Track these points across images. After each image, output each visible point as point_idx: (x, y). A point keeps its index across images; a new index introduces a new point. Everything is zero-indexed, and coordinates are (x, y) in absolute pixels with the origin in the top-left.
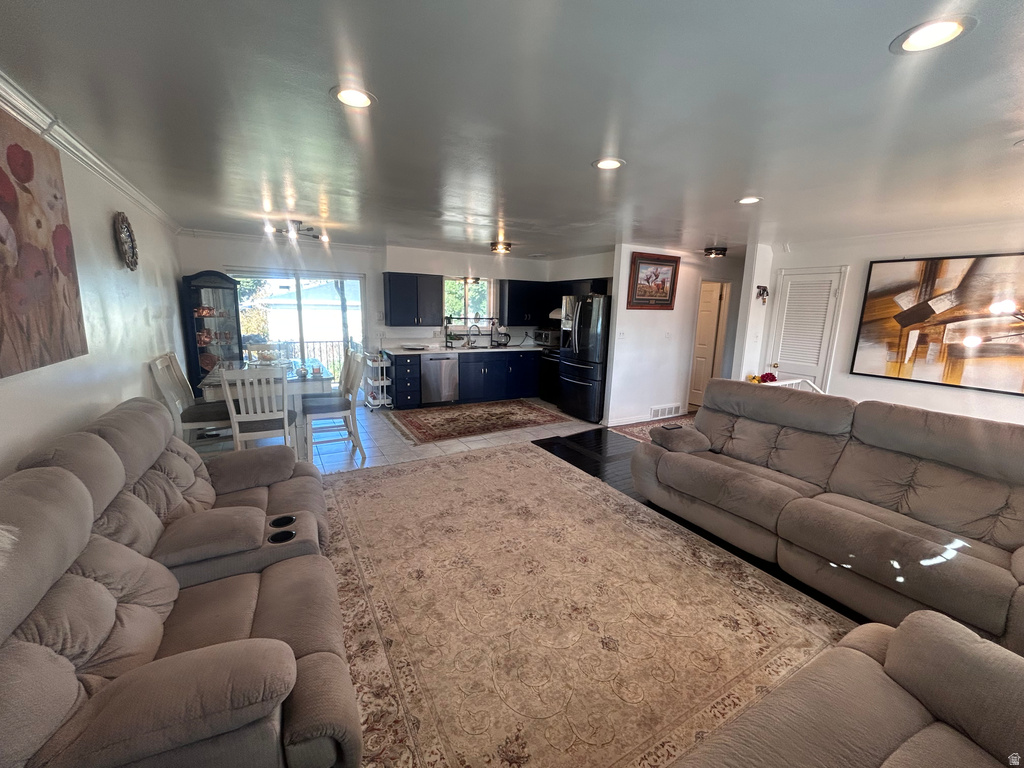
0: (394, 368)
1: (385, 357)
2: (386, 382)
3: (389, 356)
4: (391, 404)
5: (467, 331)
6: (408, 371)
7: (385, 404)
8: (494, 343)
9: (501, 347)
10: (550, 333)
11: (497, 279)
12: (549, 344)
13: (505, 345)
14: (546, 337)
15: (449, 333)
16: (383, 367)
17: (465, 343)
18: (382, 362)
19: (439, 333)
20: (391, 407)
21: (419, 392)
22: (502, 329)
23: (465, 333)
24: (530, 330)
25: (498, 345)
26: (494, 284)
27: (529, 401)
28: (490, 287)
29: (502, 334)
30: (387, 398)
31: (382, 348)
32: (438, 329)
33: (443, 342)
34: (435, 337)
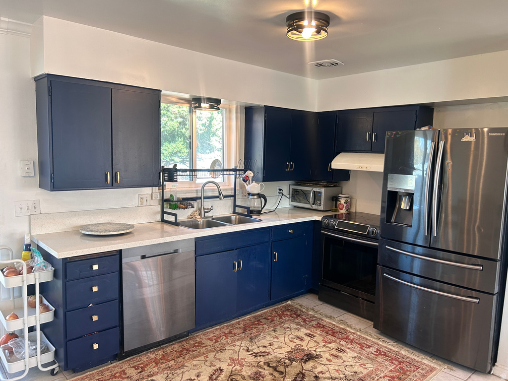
1: (39, 259)
2: (43, 317)
3: (48, 257)
4: (53, 363)
5: (197, 191)
6: (95, 289)
7: (37, 367)
8: (238, 210)
9: (255, 217)
10: (323, 190)
11: (244, 105)
12: (322, 208)
13: (259, 213)
14: (317, 196)
15: (167, 196)
16: (34, 285)
17: (193, 213)
18: (31, 275)
19: (149, 198)
20: (54, 369)
21: (118, 329)
22: (254, 187)
23: (194, 195)
24: (286, 186)
25: (249, 214)
26: (237, 113)
27: (307, 309)
28: (230, 118)
29: (253, 195)
30: (45, 350)
31: (31, 237)
32: (147, 191)
33: (157, 213)
34: (141, 205)
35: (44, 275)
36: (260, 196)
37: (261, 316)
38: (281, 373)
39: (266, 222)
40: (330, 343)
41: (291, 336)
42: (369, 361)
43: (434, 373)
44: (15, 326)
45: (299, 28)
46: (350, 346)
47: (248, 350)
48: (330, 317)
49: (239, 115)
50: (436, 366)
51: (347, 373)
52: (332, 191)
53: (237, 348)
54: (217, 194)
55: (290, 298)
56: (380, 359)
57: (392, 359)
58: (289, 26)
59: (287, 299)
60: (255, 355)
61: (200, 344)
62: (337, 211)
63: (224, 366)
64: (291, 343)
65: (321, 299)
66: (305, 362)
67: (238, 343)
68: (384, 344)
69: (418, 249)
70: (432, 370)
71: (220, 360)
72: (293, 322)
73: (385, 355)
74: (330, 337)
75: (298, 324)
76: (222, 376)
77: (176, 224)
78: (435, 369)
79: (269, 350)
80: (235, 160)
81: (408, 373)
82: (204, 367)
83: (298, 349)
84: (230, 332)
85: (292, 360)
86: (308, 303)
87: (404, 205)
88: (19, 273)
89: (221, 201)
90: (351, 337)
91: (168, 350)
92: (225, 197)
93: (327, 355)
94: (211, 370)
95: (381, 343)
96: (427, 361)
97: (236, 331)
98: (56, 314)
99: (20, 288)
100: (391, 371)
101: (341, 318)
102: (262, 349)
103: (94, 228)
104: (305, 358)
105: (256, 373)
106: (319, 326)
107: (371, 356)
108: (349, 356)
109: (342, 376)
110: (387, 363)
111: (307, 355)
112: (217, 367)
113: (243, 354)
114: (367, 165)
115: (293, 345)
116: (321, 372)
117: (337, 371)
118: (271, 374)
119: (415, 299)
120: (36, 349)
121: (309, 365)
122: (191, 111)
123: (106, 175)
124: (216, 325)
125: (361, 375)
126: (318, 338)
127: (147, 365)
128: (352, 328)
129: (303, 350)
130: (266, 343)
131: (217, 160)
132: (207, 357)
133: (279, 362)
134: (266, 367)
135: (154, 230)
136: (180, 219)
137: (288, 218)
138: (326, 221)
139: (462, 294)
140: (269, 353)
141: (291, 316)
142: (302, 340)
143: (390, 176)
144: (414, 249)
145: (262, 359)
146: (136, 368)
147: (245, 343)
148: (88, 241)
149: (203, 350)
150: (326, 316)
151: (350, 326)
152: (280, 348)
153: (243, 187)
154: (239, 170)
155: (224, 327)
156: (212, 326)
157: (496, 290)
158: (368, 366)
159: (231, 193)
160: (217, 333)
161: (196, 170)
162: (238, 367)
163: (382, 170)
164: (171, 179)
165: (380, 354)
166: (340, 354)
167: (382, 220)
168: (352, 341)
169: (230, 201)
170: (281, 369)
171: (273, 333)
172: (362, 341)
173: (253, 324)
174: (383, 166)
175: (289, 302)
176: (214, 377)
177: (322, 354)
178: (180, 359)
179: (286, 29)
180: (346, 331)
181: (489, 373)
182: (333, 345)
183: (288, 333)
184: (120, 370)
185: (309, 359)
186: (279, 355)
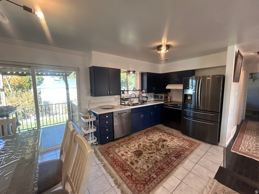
0: (98, 121)
1: (93, 115)
2: (94, 130)
3: (95, 114)
4: (96, 142)
5: (129, 96)
6: (107, 122)
7: (93, 143)
8: (140, 101)
9: (145, 103)
10: (163, 95)
11: (141, 72)
12: (163, 100)
13: (146, 102)
14: (161, 97)
15: (122, 98)
16: (92, 121)
17: (128, 102)
18: (91, 119)
19: (117, 98)
20: (97, 144)
21: (113, 133)
22: (144, 95)
23: (129, 97)
24: (152, 94)
25: (143, 102)
26: (139, 74)
27: (161, 128)
28: (137, 76)
29: (144, 97)
30: (94, 139)
31: (90, 109)
32: (117, 96)
33: (119, 102)
34: (115, 100)
35: (94, 119)
36: (146, 97)
37: (148, 130)
38: (157, 145)
39: (148, 104)
40: (169, 137)
41: (158, 135)
42: (181, 142)
43: (201, 145)
44: (87, 132)
45: (160, 50)
46: (175, 138)
47: (147, 139)
48: (168, 130)
49: (139, 75)
50: (201, 143)
51: (176, 145)
52: (166, 95)
53: (144, 138)
54: (135, 97)
55: (155, 125)
56: (184, 141)
57: (188, 141)
58: (158, 49)
59: (154, 125)
60: (149, 140)
61: (134, 137)
62: (167, 101)
63: (141, 143)
64: (158, 137)
65: (164, 125)
66: (163, 142)
67: (144, 137)
68: (185, 137)
69: (192, 110)
70: (200, 144)
71: (140, 141)
72: (158, 131)
73: (186, 140)
74: (169, 135)
75: (159, 132)
76: (141, 146)
77: (125, 105)
78: (201, 144)
79: (153, 139)
80: (138, 88)
81: (193, 145)
82: (136, 143)
83: (160, 138)
84: (141, 134)
85: (160, 141)
86: (160, 126)
87: (189, 98)
88: (88, 118)
89: (136, 99)
90: (175, 135)
91: (125, 139)
92: (137, 98)
93: (169, 140)
94: (138, 144)
95: (184, 137)
96: (198, 142)
97: (142, 134)
98: (97, 129)
99: (89, 122)
100: (188, 144)
101: (171, 130)
102: (151, 139)
103: (105, 106)
104: (163, 141)
105: (150, 145)
106: (165, 132)
107: (182, 140)
108: (175, 140)
109: (174, 146)
110: (187, 142)
111: (164, 140)
112: (139, 143)
113: (146, 140)
114: (177, 87)
115: (159, 137)
116: (169, 145)
117: (173, 144)
118: (155, 145)
119: (191, 123)
120: (92, 138)
121: (165, 143)
122: (127, 75)
123: (108, 92)
124: (137, 132)
125: (180, 145)
126: (165, 135)
127: (120, 143)
128: (174, 133)
129: (162, 139)
130: (152, 137)
131: (135, 88)
132: (136, 141)
133: (156, 142)
134: (153, 143)
135: (119, 107)
136: (126, 104)
137: (153, 103)
138: (165, 103)
139: (208, 122)
140: (153, 140)
141: (156, 130)
142: (161, 136)
143: (185, 90)
144: (190, 110)
145: (151, 141)
146: (118, 143)
147: (145, 137)
148: (103, 110)
149: (134, 139)
150: (166, 130)
151: (174, 132)
152: (156, 138)
153: (141, 95)
154: (140, 90)
155: (139, 133)
156: (135, 133)
157: (219, 121)
158: (181, 143)
159: (138, 96)
160: (137, 134)
161: (129, 90)
162: (145, 143)
163: (182, 89)
164: (123, 93)
165: (184, 139)
166: (173, 140)
167: (183, 102)
168: (175, 136)
169: (138, 99)
170: (157, 144)
171: (153, 134)
172: (178, 136)
173: (147, 132)
174: (182, 87)
175: (155, 126)
176: (139, 146)
177: (168, 140)
178: (129, 141)
179: (157, 50)
180: (173, 134)
181: (218, 145)
182: (170, 137)
183: (157, 134)
184: (114, 144)
185: (164, 141)
186: (156, 140)
